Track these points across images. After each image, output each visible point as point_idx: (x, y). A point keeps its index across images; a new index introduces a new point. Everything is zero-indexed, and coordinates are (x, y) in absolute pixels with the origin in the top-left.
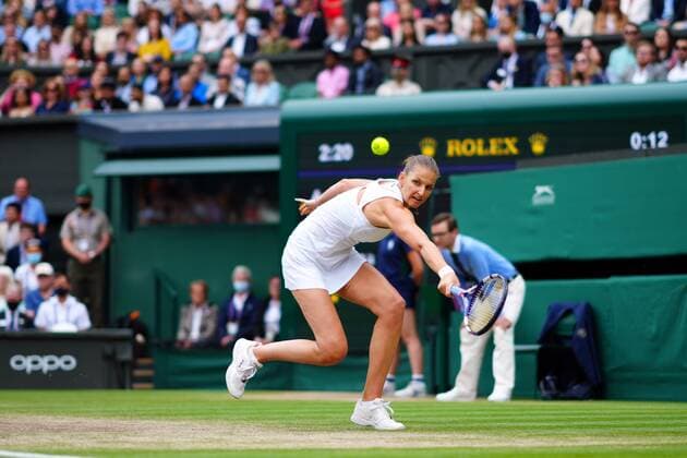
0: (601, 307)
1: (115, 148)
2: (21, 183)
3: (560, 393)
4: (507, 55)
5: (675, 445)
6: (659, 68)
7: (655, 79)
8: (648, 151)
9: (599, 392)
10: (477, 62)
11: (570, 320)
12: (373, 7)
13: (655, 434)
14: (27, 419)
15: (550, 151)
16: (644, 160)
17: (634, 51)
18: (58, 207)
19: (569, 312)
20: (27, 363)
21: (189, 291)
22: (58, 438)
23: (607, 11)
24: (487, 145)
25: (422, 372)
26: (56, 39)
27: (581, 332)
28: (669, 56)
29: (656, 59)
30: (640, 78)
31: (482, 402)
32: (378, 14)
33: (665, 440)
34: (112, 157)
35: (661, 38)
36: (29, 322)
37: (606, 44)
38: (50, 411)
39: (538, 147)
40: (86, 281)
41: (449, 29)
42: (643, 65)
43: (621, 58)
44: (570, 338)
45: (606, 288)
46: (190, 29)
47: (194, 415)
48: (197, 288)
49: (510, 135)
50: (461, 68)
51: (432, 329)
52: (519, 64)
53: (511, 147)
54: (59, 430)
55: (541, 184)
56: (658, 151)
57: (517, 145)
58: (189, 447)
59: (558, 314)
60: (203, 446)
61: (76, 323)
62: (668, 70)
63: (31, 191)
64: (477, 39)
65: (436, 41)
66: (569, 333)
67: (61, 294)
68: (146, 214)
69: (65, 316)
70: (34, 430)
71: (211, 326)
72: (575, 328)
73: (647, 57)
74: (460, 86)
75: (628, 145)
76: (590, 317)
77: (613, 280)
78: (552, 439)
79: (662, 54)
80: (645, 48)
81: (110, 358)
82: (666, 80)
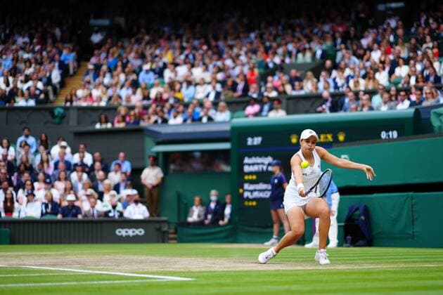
0: (368, 206)
1: (160, 139)
2: (122, 155)
3: (354, 243)
5: (406, 267)
6: (392, 104)
7: (391, 108)
8: (389, 140)
9: (370, 243)
10: (314, 101)
11: (358, 213)
12: (270, 78)
13: (397, 263)
14: (127, 257)
15: (346, 140)
16: (387, 144)
17: (382, 96)
18: (138, 165)
19: (357, 209)
24: (319, 137)
26: (134, 93)
27: (363, 218)
28: (397, 99)
29: (390, 100)
30: (384, 109)
32: (272, 82)
33: (402, 265)
34: (159, 143)
35: (393, 92)
36: (121, 214)
37: (371, 93)
38: (135, 254)
39: (341, 138)
41: (302, 88)
42: (385, 103)
43: (377, 100)
44: (357, 220)
45: (372, 199)
46: (192, 88)
47: (197, 255)
48: (197, 199)
49: (329, 133)
50: (307, 104)
52: (332, 103)
53: (330, 137)
55: (344, 154)
56: (393, 140)
57: (332, 137)
59: (353, 210)
61: (143, 214)
62: (397, 104)
64: (314, 92)
66: (356, 218)
67: (136, 202)
68: (172, 167)
69: (138, 212)
71: (202, 214)
72: (360, 215)
73: (387, 100)
74: (307, 112)
75: (380, 137)
76: (366, 211)
77: (375, 195)
78: (353, 265)
79: (393, 98)
80: (386, 96)
81: (159, 230)
82: (395, 109)
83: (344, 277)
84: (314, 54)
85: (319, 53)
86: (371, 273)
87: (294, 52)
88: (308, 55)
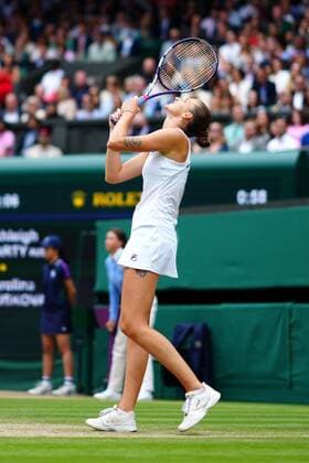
0: (210, 325)
4: (139, 128)
5: (277, 438)
6: (261, 140)
7: (257, 149)
8: (250, 205)
13: (259, 429)
16: (249, 212)
19: (191, 331)
24: (125, 198)
27: (198, 344)
29: (258, 131)
30: (246, 149)
35: (262, 117)
42: (248, 138)
45: (219, 313)
51: (79, 341)
56: (259, 206)
72: (194, 341)
75: (235, 200)
77: (225, 306)
79: (263, 130)
80: (250, 125)
82: (265, 150)
83: (165, 452)
84: (119, 47)
85: (128, 44)
86: (214, 446)
87: (82, 41)
88: (109, 46)
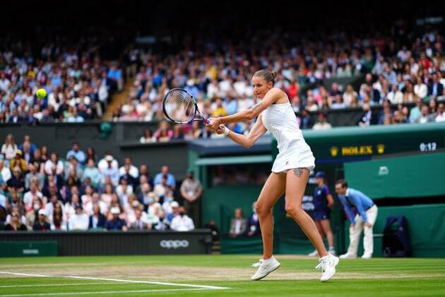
0: (407, 216)
1: (203, 153)
2: (165, 169)
3: (393, 254)
4: (367, 112)
6: (431, 116)
7: (430, 120)
8: (427, 151)
9: (409, 254)
10: (354, 115)
11: (396, 224)
12: (310, 92)
14: (168, 268)
15: (386, 152)
16: (426, 155)
17: (420, 109)
18: (180, 178)
19: (395, 220)
20: (167, 244)
21: (234, 213)
22: (181, 276)
23: (409, 92)
24: (359, 150)
25: (334, 246)
26: (178, 108)
27: (401, 229)
28: (436, 111)
29: (430, 111)
30: (423, 121)
31: (359, 258)
32: (312, 96)
33: (438, 275)
34: (202, 157)
35: (432, 104)
36: (168, 227)
37: (410, 106)
38: (178, 265)
39: (381, 150)
40: (192, 209)
42: (424, 115)
43: (415, 112)
44: (396, 231)
45: (411, 210)
47: (237, 265)
48: (238, 211)
49: (369, 145)
50: (347, 118)
51: (337, 228)
52: (372, 115)
53: (369, 150)
54: (181, 273)
55: (383, 166)
56: (432, 151)
57: (372, 150)
58: (235, 279)
59: (390, 221)
60: (241, 279)
61: (188, 226)
62: (435, 117)
63: (169, 171)
64: (354, 105)
65: (336, 106)
66: (396, 229)
67: (182, 214)
68: (216, 181)
69: (183, 224)
70: (171, 273)
71: (244, 227)
72: (398, 227)
73: (426, 112)
74: (347, 125)
75: (419, 149)
76: (405, 222)
77: (415, 206)
78: (390, 275)
79: (433, 110)
80: (425, 108)
81: (202, 241)
82: (434, 121)
83: (379, 286)
84: (353, 68)
85: (359, 67)
86: (406, 282)
87: (334, 66)
88: (348, 68)
